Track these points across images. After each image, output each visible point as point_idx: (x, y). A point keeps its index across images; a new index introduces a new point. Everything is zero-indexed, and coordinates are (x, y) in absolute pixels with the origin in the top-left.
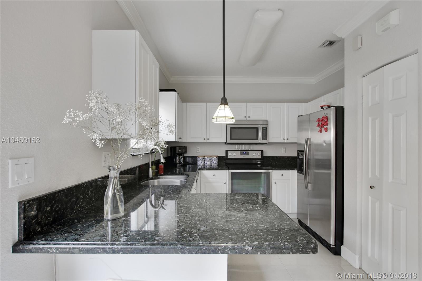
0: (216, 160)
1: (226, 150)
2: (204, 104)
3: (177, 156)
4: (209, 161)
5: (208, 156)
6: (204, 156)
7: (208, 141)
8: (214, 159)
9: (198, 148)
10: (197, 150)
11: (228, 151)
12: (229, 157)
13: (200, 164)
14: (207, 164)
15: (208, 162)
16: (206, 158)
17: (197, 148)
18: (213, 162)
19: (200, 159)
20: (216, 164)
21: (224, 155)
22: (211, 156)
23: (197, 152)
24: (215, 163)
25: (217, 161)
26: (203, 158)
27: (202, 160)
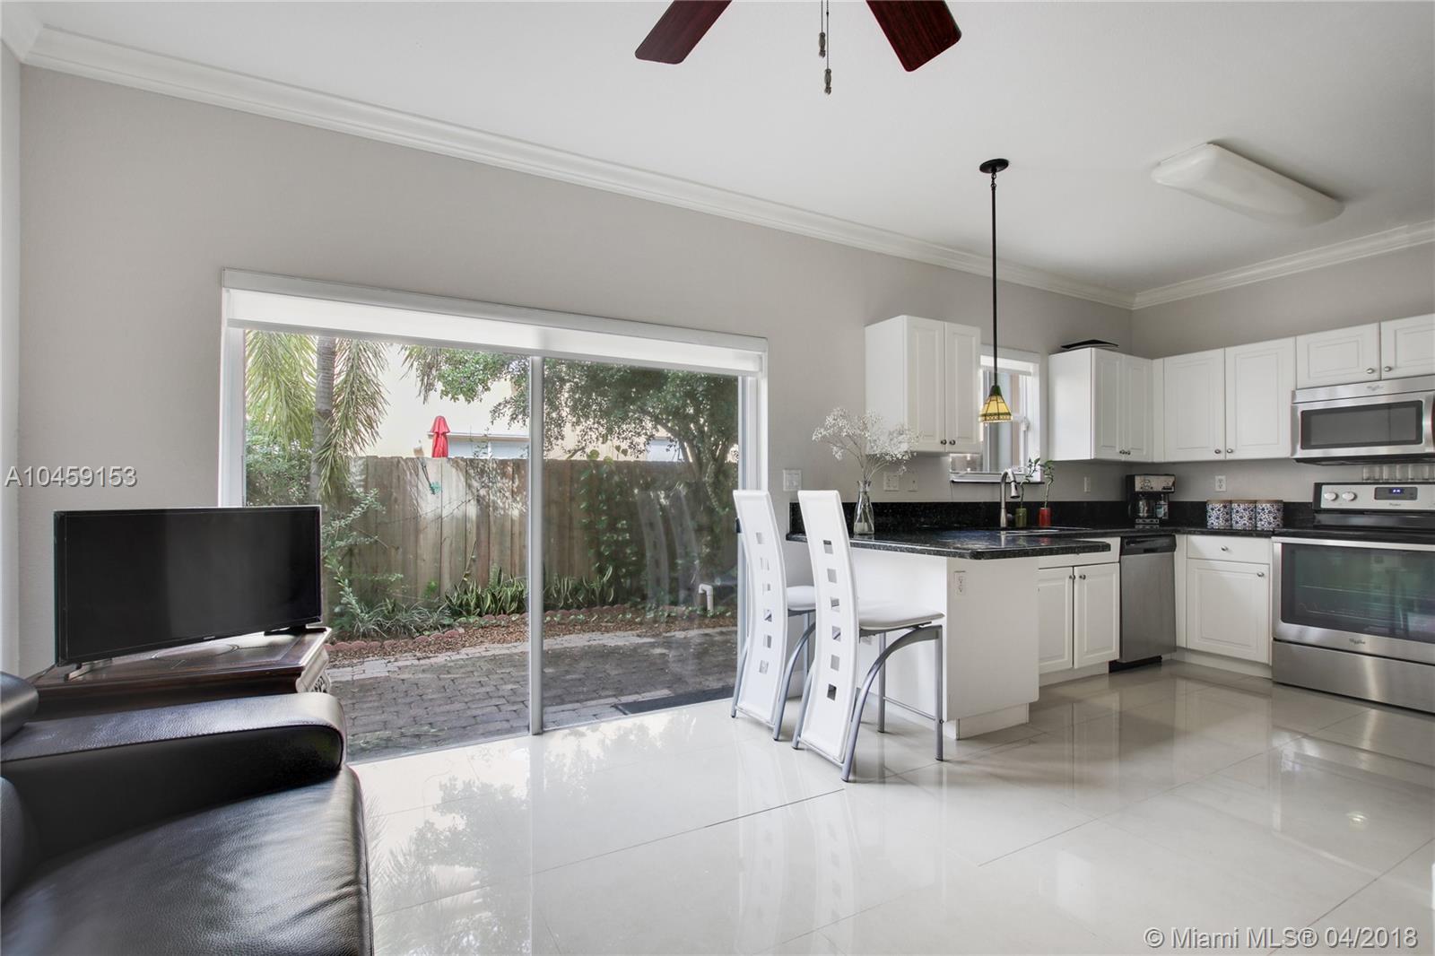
0: (1270, 512)
1: (1316, 484)
2: (1216, 354)
3: (1141, 499)
4: (1246, 515)
5: (1239, 502)
6: (1231, 502)
7: (1230, 457)
8: (1263, 509)
9: (1220, 477)
10: (1217, 484)
11: (1324, 487)
12: (1324, 505)
13: (1215, 520)
14: (1237, 523)
15: (1241, 517)
16: (1235, 506)
17: (1218, 478)
18: (1261, 520)
19: (1212, 509)
20: (1270, 523)
21: (1308, 497)
22: (1255, 502)
23: (1218, 489)
24: (1266, 520)
25: (1280, 515)
26: (1225, 507)
27: (1219, 510)
